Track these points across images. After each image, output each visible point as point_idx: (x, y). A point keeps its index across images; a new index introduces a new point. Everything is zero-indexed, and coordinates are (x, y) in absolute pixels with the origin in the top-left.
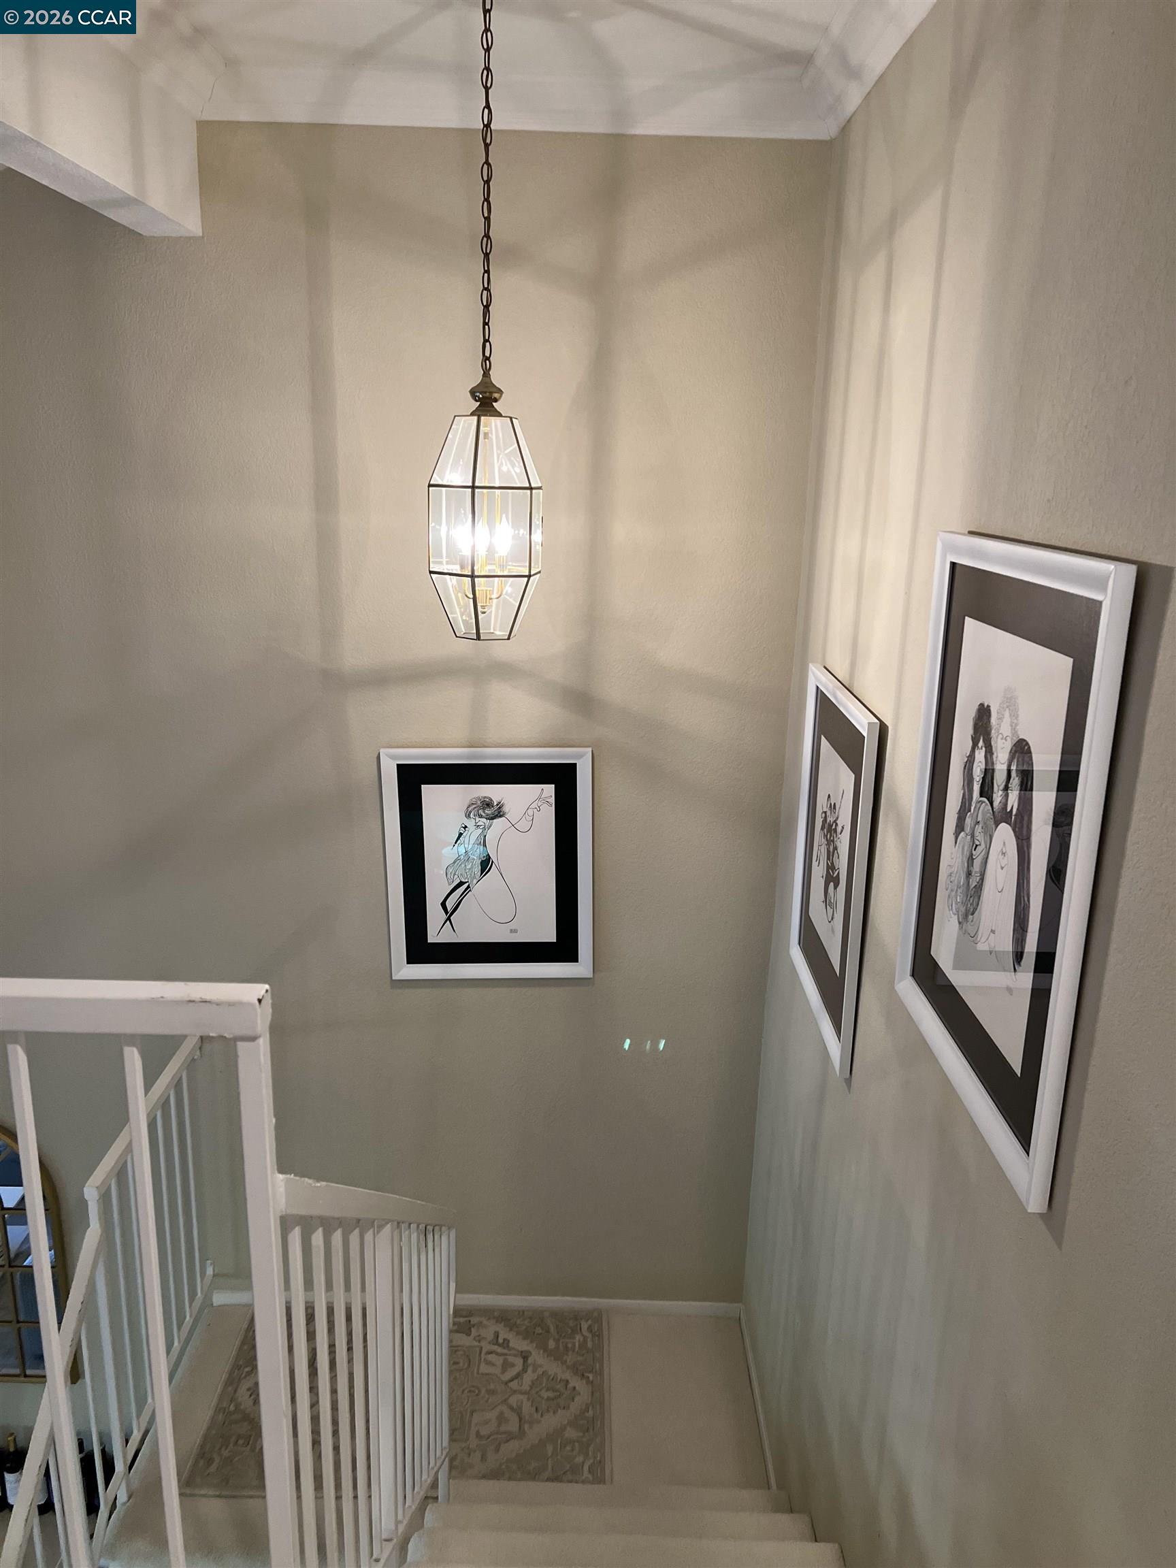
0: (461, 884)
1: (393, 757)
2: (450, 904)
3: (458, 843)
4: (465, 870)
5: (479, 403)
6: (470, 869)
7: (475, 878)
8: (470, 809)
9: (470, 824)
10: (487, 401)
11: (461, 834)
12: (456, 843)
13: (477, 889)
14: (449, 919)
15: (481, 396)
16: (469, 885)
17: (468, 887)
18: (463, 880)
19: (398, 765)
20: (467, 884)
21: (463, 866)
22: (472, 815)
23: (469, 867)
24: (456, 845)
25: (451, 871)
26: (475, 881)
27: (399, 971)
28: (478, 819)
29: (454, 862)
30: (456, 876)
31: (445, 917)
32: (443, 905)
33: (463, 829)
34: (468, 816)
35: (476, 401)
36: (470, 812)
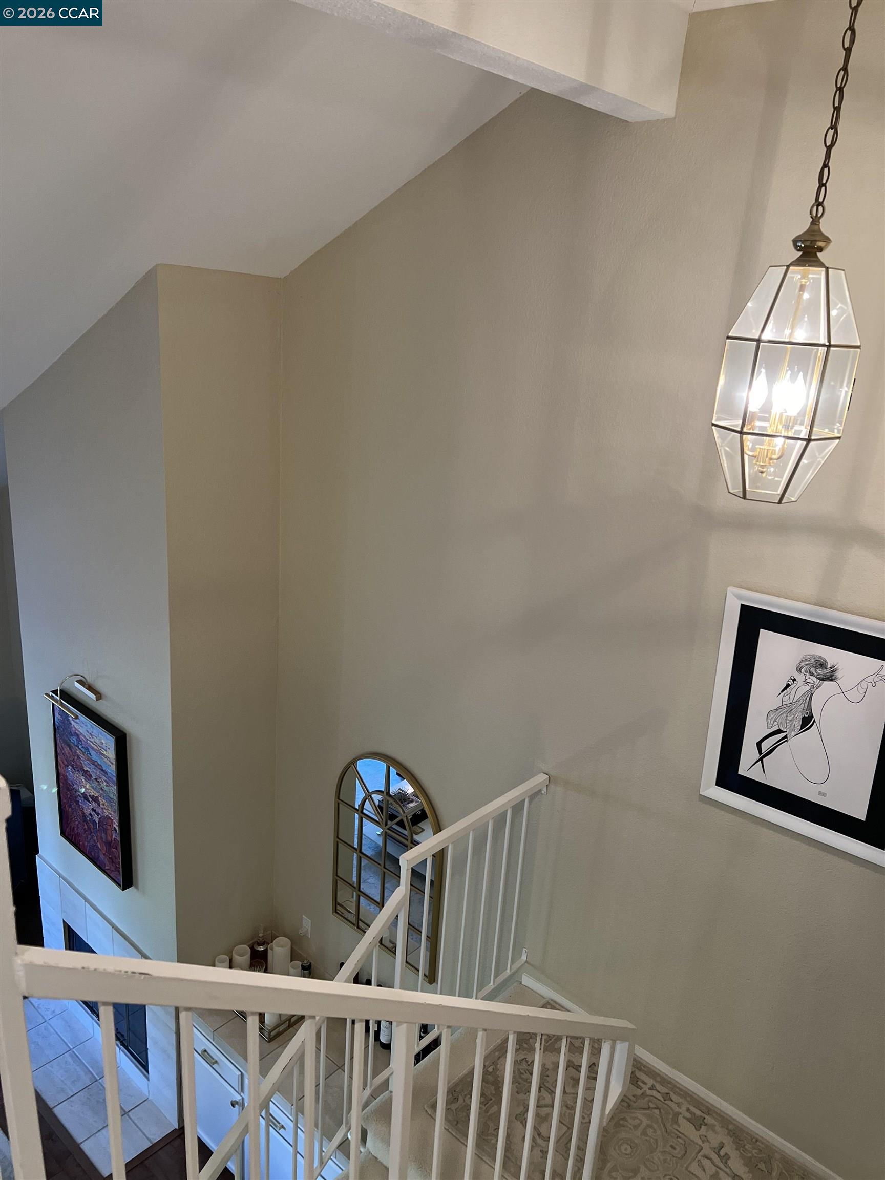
0: (779, 732)
1: (739, 597)
2: (765, 746)
3: (784, 692)
4: (786, 719)
5: (800, 253)
6: (791, 721)
7: (793, 730)
8: (802, 664)
9: (800, 678)
10: (810, 250)
11: (788, 686)
12: (782, 692)
13: (792, 741)
14: (761, 759)
15: (803, 246)
16: (787, 735)
17: (786, 737)
18: (782, 729)
19: (742, 606)
20: (785, 734)
21: (785, 715)
22: (803, 671)
23: (790, 718)
24: (782, 694)
25: (772, 716)
26: (793, 734)
27: (706, 789)
28: (808, 676)
29: (777, 710)
30: (776, 723)
31: (757, 756)
32: (759, 745)
33: (791, 681)
34: (799, 670)
35: (799, 250)
36: (802, 668)
